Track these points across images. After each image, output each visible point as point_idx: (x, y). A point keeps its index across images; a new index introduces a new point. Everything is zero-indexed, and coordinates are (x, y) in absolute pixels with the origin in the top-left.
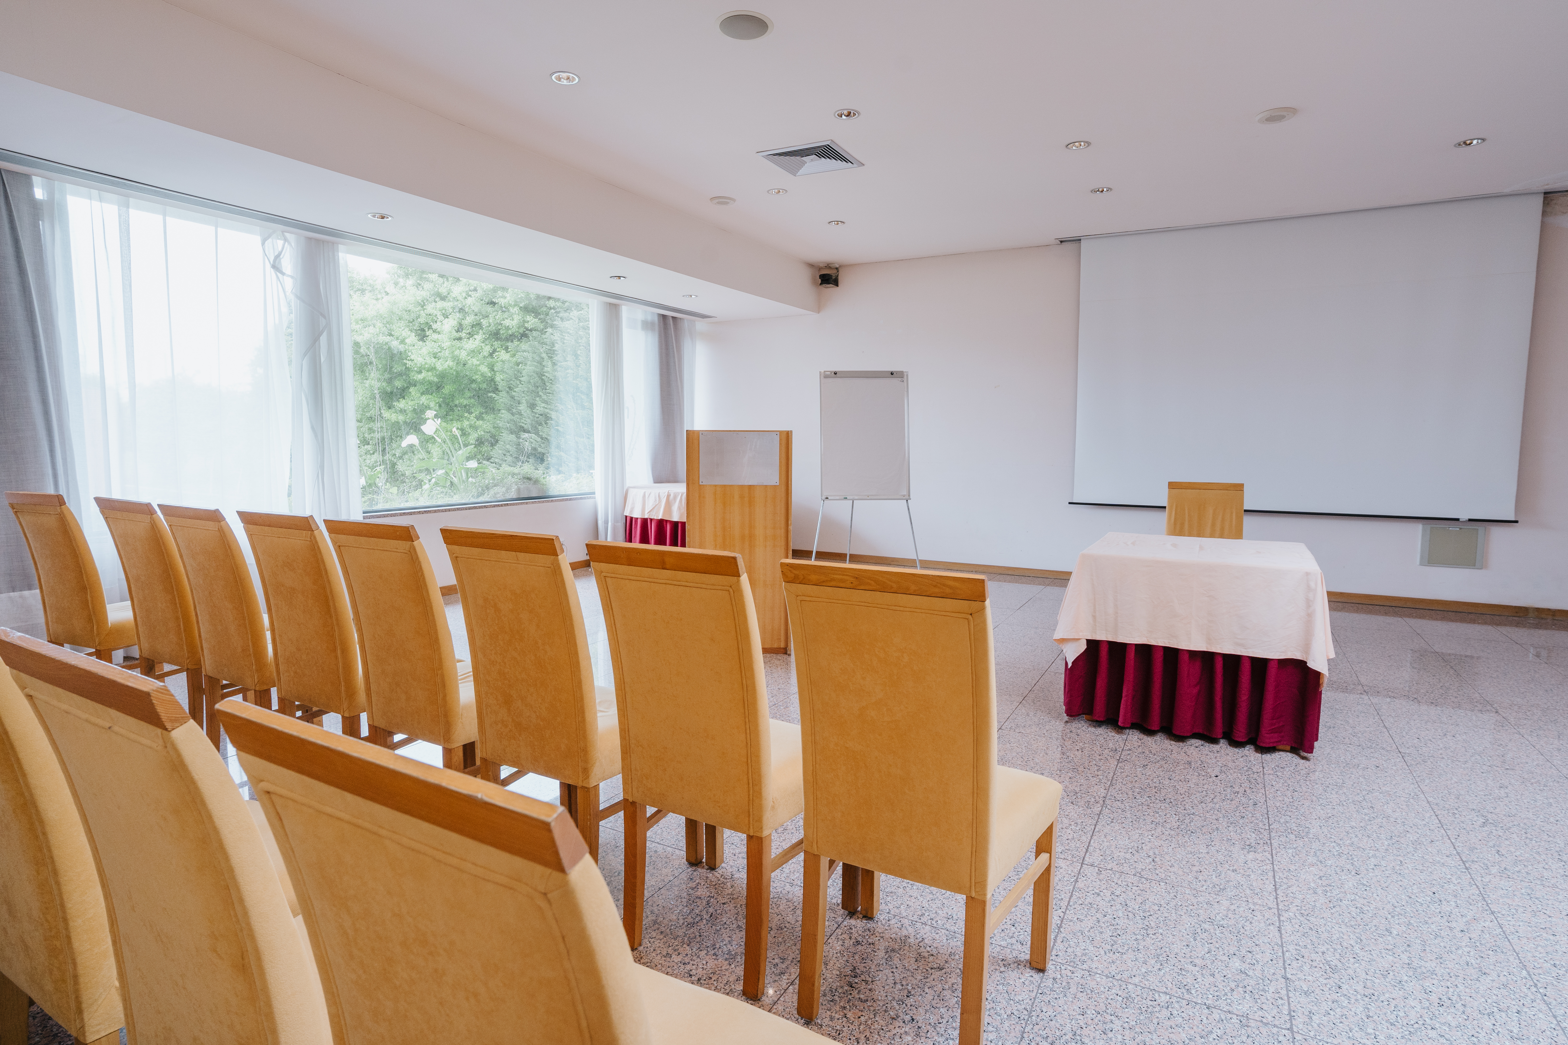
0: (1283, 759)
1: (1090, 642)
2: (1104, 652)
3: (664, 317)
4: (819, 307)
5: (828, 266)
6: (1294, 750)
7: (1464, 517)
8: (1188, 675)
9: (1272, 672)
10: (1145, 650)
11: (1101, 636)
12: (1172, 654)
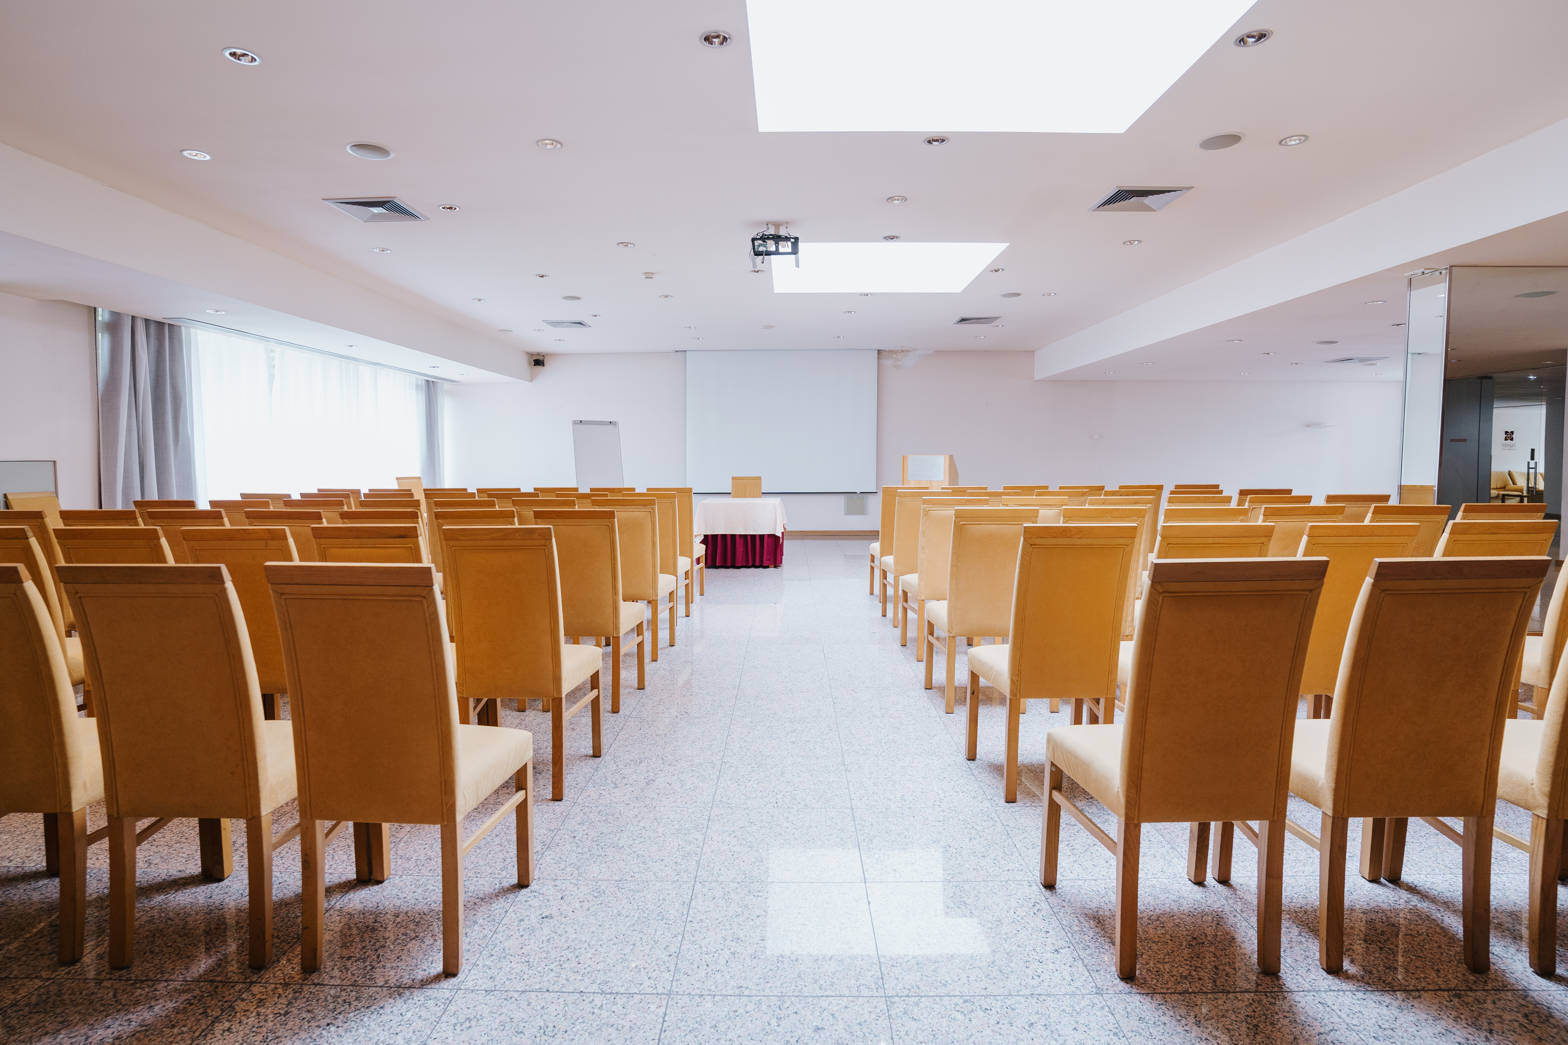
0: (771, 570)
1: (705, 536)
2: (710, 538)
3: (428, 381)
4: (532, 378)
5: (538, 354)
6: (775, 567)
7: (858, 492)
8: (739, 543)
9: (766, 538)
10: (724, 536)
11: (709, 533)
12: (733, 536)
